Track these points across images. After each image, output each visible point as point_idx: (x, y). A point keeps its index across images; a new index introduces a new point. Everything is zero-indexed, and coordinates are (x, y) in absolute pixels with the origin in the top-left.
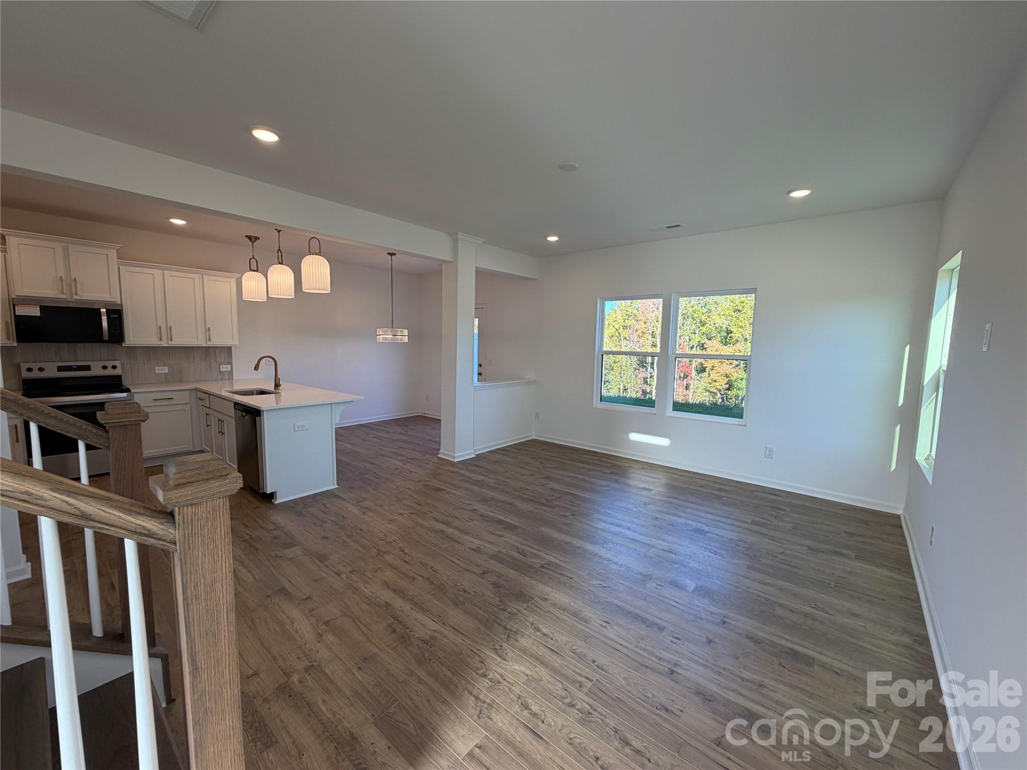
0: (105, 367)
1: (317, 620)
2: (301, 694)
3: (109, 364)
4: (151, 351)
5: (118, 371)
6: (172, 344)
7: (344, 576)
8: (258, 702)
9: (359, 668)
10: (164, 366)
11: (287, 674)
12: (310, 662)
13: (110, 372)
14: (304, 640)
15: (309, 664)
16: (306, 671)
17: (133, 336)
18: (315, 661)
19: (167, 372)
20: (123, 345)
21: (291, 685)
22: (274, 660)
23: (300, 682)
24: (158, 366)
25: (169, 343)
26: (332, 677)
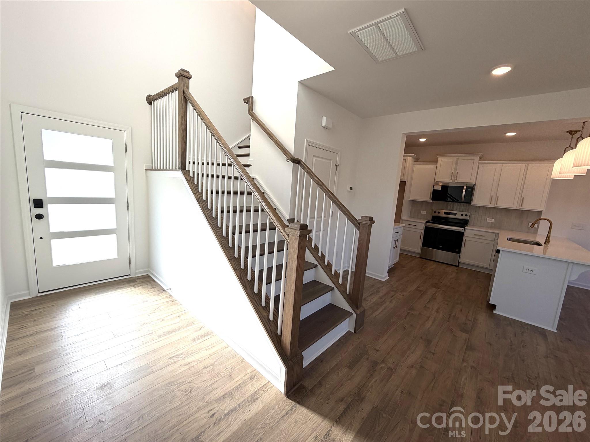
0: (462, 215)
1: (421, 362)
2: (375, 371)
3: (464, 213)
4: (487, 209)
5: (467, 218)
6: (496, 206)
7: (465, 364)
8: (366, 357)
9: (402, 392)
10: (493, 218)
11: (383, 362)
12: (394, 368)
13: (464, 217)
14: (405, 361)
15: (393, 368)
16: (388, 368)
17: (476, 201)
18: (395, 370)
19: (493, 222)
20: (471, 205)
21: (378, 365)
22: (388, 354)
23: (381, 368)
24: (488, 218)
25: (495, 206)
26: (390, 380)
